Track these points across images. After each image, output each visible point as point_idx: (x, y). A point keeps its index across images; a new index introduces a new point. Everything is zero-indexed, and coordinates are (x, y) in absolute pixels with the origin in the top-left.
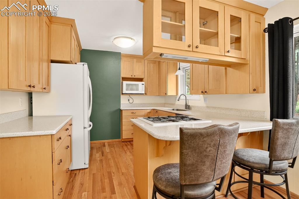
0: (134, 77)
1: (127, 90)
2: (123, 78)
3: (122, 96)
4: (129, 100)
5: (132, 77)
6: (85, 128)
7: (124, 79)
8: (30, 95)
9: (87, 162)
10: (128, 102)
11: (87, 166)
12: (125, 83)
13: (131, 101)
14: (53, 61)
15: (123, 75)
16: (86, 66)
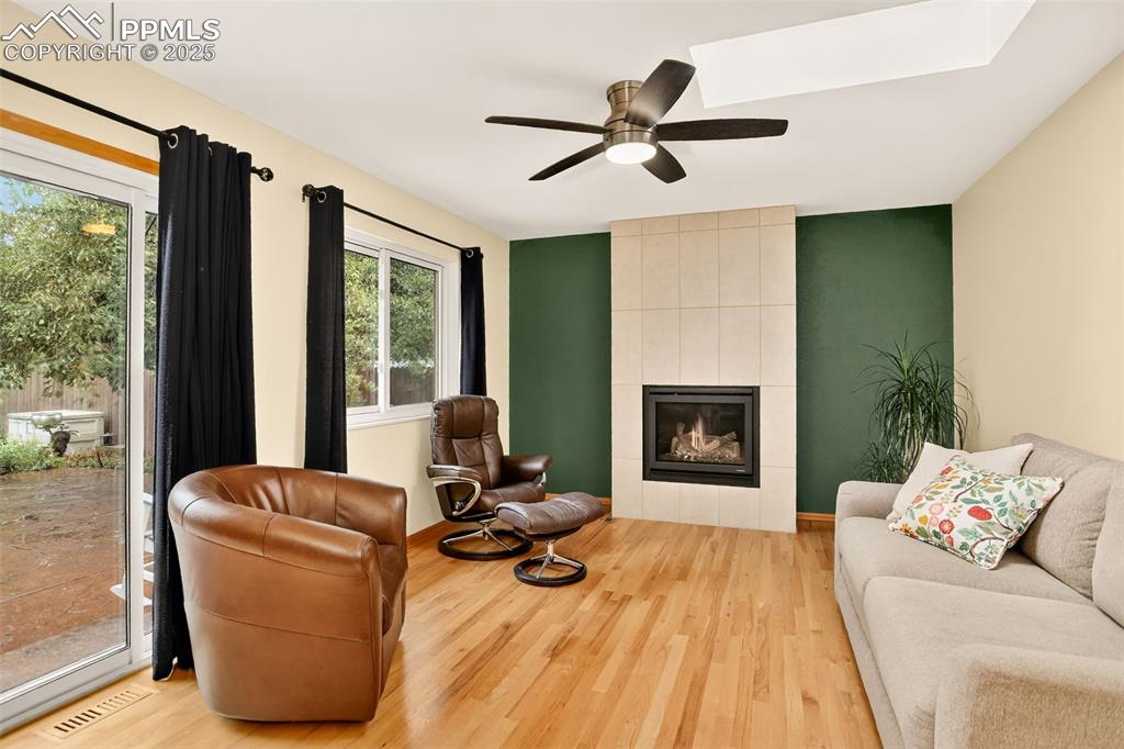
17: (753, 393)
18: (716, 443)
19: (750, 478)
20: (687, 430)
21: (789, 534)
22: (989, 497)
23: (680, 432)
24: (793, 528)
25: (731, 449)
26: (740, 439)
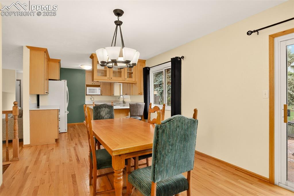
0: (94, 84)
1: (89, 92)
2: (86, 85)
3: (86, 97)
4: (91, 99)
5: (93, 84)
6: (65, 112)
7: (88, 86)
8: (38, 96)
9: (67, 129)
10: (90, 100)
11: (67, 131)
12: (88, 88)
13: (92, 99)
14: (50, 80)
15: (87, 83)
16: (66, 81)
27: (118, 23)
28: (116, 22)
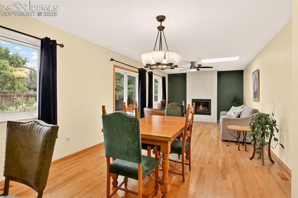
17: (210, 100)
18: (204, 108)
19: (210, 114)
20: (199, 106)
21: (216, 123)
22: (236, 111)
23: (198, 107)
24: (217, 122)
25: (206, 109)
26: (208, 108)
27: (161, 28)
28: (158, 28)
